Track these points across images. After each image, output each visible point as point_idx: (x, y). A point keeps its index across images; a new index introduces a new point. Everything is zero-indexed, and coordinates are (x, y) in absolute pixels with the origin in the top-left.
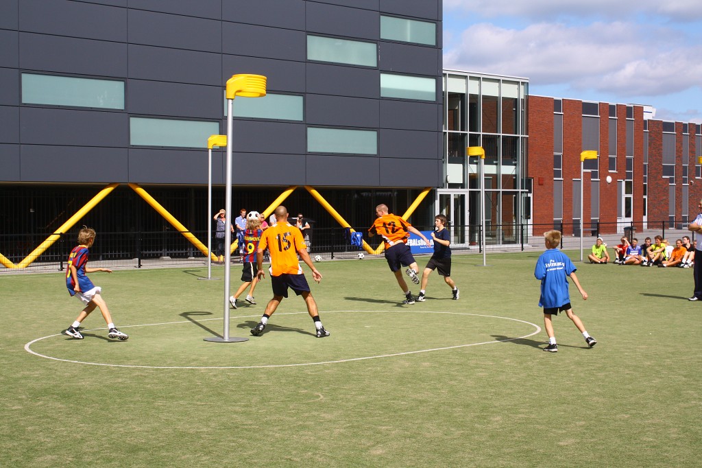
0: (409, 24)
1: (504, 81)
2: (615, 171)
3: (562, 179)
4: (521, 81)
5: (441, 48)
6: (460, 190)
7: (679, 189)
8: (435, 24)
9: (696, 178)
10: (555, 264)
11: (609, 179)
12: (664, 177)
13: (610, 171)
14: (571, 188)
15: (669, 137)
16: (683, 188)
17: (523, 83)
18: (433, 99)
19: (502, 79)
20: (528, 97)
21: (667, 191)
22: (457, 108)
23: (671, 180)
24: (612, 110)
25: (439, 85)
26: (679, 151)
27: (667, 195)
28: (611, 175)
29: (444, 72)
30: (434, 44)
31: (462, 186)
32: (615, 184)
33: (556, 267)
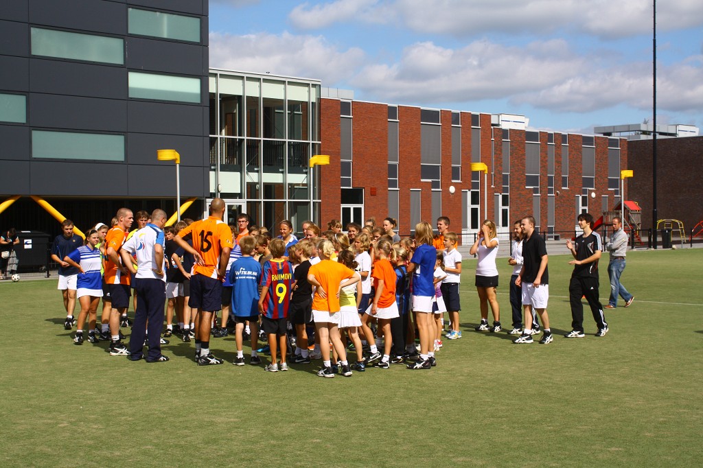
0: (165, 18)
1: (290, 83)
2: (460, 181)
3: (397, 189)
4: (311, 83)
5: (207, 46)
6: (238, 200)
7: (544, 200)
8: (199, 20)
9: (563, 188)
10: (245, 273)
11: (452, 189)
12: (527, 187)
13: (453, 181)
14: (409, 199)
15: (532, 147)
16: (549, 199)
17: (314, 86)
18: (198, 101)
19: (287, 80)
20: (320, 99)
21: (531, 201)
22: (235, 112)
23: (535, 191)
24: (455, 118)
25: (204, 86)
26: (544, 162)
27: (532, 206)
28: (455, 185)
29: (210, 71)
30: (198, 40)
31: (240, 196)
32: (459, 194)
33: (246, 275)
